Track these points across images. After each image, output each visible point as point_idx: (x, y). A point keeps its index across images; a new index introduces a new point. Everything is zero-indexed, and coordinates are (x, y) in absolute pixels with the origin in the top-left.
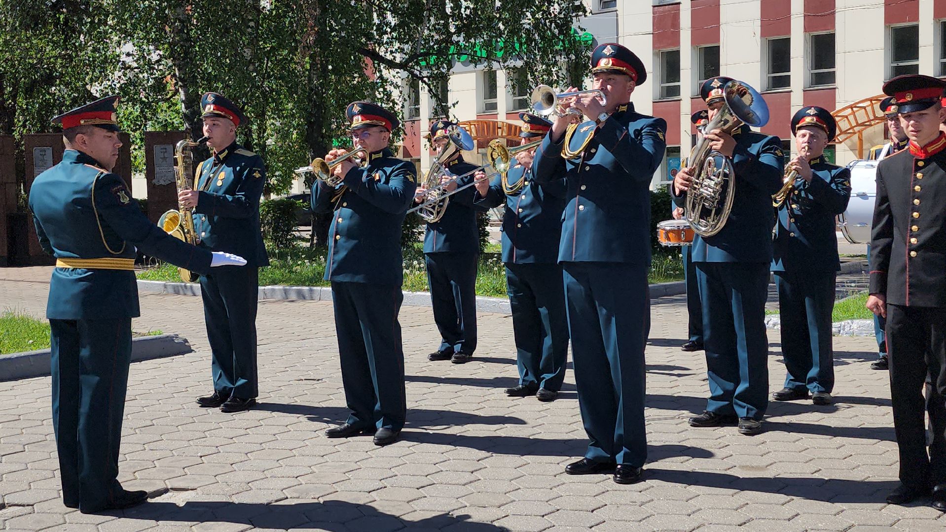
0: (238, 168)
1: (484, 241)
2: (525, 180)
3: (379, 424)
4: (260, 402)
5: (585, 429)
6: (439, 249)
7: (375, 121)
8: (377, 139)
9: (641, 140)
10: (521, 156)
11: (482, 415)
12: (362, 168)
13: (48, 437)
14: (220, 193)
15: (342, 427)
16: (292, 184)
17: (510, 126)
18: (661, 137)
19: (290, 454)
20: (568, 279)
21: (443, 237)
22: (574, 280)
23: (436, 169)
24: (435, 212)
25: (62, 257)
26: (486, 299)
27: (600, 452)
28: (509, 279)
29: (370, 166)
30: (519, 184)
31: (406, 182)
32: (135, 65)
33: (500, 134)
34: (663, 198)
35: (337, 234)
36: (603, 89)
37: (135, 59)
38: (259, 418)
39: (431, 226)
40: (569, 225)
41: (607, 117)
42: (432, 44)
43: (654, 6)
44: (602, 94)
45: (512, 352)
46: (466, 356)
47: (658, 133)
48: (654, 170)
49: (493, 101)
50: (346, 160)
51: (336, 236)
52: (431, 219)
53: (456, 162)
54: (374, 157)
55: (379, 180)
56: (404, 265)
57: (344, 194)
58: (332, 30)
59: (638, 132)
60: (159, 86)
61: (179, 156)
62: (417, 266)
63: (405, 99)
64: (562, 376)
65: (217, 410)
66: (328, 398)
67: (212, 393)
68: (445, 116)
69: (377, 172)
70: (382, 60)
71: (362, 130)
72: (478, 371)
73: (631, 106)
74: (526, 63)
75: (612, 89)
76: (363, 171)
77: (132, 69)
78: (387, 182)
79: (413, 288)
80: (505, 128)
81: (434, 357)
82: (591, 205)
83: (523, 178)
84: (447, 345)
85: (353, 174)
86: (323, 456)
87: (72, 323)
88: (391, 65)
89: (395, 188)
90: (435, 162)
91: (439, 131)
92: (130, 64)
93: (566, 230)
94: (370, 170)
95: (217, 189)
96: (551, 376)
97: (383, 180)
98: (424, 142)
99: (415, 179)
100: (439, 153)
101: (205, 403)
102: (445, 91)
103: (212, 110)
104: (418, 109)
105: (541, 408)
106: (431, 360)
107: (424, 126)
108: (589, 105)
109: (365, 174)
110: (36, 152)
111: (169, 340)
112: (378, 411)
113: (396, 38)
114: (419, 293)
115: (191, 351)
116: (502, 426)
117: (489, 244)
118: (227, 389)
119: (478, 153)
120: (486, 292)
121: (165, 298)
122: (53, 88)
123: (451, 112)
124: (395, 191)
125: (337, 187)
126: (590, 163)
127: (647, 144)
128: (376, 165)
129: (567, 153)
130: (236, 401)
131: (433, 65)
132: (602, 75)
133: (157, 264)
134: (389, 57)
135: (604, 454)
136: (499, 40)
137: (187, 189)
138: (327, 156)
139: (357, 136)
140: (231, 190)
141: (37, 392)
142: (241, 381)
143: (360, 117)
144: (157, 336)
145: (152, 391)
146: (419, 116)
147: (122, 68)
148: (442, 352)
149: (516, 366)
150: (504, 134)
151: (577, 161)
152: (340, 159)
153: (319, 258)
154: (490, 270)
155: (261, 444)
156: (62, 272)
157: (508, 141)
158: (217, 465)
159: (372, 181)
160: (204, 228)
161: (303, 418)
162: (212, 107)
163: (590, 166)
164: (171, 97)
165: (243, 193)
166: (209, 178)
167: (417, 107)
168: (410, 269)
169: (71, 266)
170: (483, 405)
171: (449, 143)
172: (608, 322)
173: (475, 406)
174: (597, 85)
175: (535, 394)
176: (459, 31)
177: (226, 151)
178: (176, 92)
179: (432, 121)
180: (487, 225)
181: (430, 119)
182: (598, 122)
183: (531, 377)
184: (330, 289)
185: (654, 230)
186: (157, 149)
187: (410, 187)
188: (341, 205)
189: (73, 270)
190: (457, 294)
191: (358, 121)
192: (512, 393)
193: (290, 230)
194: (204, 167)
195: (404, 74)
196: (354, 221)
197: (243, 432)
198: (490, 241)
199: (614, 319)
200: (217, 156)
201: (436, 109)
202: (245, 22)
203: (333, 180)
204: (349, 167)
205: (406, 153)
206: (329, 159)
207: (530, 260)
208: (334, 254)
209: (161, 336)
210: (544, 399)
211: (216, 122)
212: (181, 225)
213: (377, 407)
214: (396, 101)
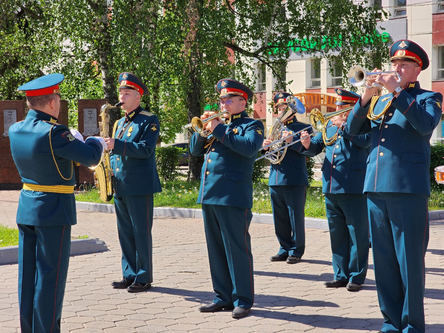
0: (142, 124)
1: (311, 178)
2: (339, 135)
3: (236, 303)
4: (154, 286)
5: (382, 311)
6: (280, 183)
7: (236, 93)
8: (237, 105)
9: (425, 107)
10: (335, 119)
11: (308, 300)
12: (226, 125)
13: (13, 306)
14: (130, 141)
15: (210, 305)
16: (176, 136)
17: (329, 97)
18: (439, 106)
19: (175, 322)
20: (370, 205)
21: (283, 175)
22: (375, 205)
23: (277, 126)
24: (278, 158)
25: (27, 183)
26: (312, 219)
27: (391, 327)
28: (327, 205)
29: (232, 123)
30: (335, 138)
31: (256, 135)
32: (72, 54)
33: (322, 103)
34: (439, 150)
35: (207, 170)
36: (399, 71)
37: (72, 50)
38: (153, 297)
39: (275, 167)
40: (372, 166)
41: (401, 90)
42: (275, 40)
43: (433, 14)
44: (398, 74)
45: (329, 256)
46: (297, 258)
47: (437, 103)
48: (433, 129)
49: (318, 80)
50: (215, 119)
51: (206, 172)
52: (276, 162)
53: (292, 121)
54: (235, 117)
55: (238, 133)
56: (254, 194)
57: (213, 143)
58: (208, 29)
59: (423, 102)
60: (88, 69)
61: (102, 115)
62: (264, 195)
63: (256, 77)
64: (364, 274)
65: (125, 291)
66: (200, 285)
67: (122, 279)
68: (283, 90)
69: (236, 127)
70: (241, 51)
71: (227, 99)
72: (305, 269)
73: (417, 84)
74: (343, 54)
75: (405, 72)
76: (226, 127)
77: (71, 57)
78: (243, 134)
79: (259, 211)
80: (326, 99)
81: (275, 259)
82: (389, 153)
83: (337, 133)
84: (284, 251)
85: (220, 129)
86: (197, 325)
87: (32, 228)
88: (247, 54)
89: (249, 139)
90: (277, 122)
91: (280, 100)
92: (69, 53)
93: (370, 170)
94: (232, 127)
95: (128, 138)
96: (356, 274)
97: (240, 133)
98: (268, 107)
99: (263, 133)
100: (280, 114)
101: (117, 285)
102: (284, 72)
103: (125, 84)
104: (265, 85)
105: (350, 296)
106: (272, 261)
107: (269, 96)
108: (388, 81)
109: (228, 129)
110: (6, 113)
111: (93, 242)
112: (235, 295)
113: (251, 36)
114: (263, 214)
115: (107, 250)
116: (322, 308)
117: (313, 181)
118: (132, 276)
119: (307, 116)
120: (312, 215)
121: (90, 214)
122: (18, 70)
123: (288, 87)
124: (248, 142)
125: (209, 138)
126: (387, 123)
127: (429, 109)
128: (236, 123)
129: (372, 116)
130: (138, 285)
131: (276, 54)
132: (397, 62)
133: (84, 190)
134: (245, 49)
135: (394, 328)
136: (323, 37)
137: (107, 138)
138: (202, 116)
139: (223, 103)
140: (137, 139)
141: (5, 275)
142: (141, 272)
143: (226, 90)
144: (85, 239)
145: (81, 276)
146: (265, 90)
147: (63, 56)
148: (280, 256)
149: (332, 267)
150: (325, 103)
151: (379, 122)
152: (210, 118)
153: (194, 188)
154: (315, 199)
155: (155, 315)
156: (27, 193)
157: (328, 108)
158: (125, 328)
159: (232, 134)
160: (118, 166)
161: (182, 298)
162: (126, 82)
163: (388, 125)
164: (96, 76)
165: (145, 141)
166: (122, 131)
167: (264, 83)
168: (258, 197)
169: (33, 189)
170: (308, 293)
171: (287, 108)
172: (399, 235)
173: (303, 294)
174: (394, 68)
175: (345, 286)
176: (295, 31)
177: (134, 113)
178: (100, 72)
179: (274, 93)
180: (312, 167)
181: (273, 92)
182: (394, 93)
183: (342, 274)
184: (201, 210)
185: (432, 172)
186: (86, 111)
187: (260, 138)
188: (210, 150)
189: (34, 192)
190: (292, 215)
191: (224, 92)
192: (329, 285)
193: (173, 169)
194: (119, 123)
195: (256, 60)
196: (220, 161)
197: (143, 306)
198: (314, 178)
199: (403, 234)
200: (127, 116)
201: (277, 85)
202: (148, 24)
203: (205, 133)
204: (217, 123)
205: (256, 115)
206: (203, 118)
207: (342, 191)
208: (205, 185)
209: (87, 239)
210: (351, 290)
211: (127, 92)
212: (102, 163)
213: (234, 292)
214: (250, 79)
